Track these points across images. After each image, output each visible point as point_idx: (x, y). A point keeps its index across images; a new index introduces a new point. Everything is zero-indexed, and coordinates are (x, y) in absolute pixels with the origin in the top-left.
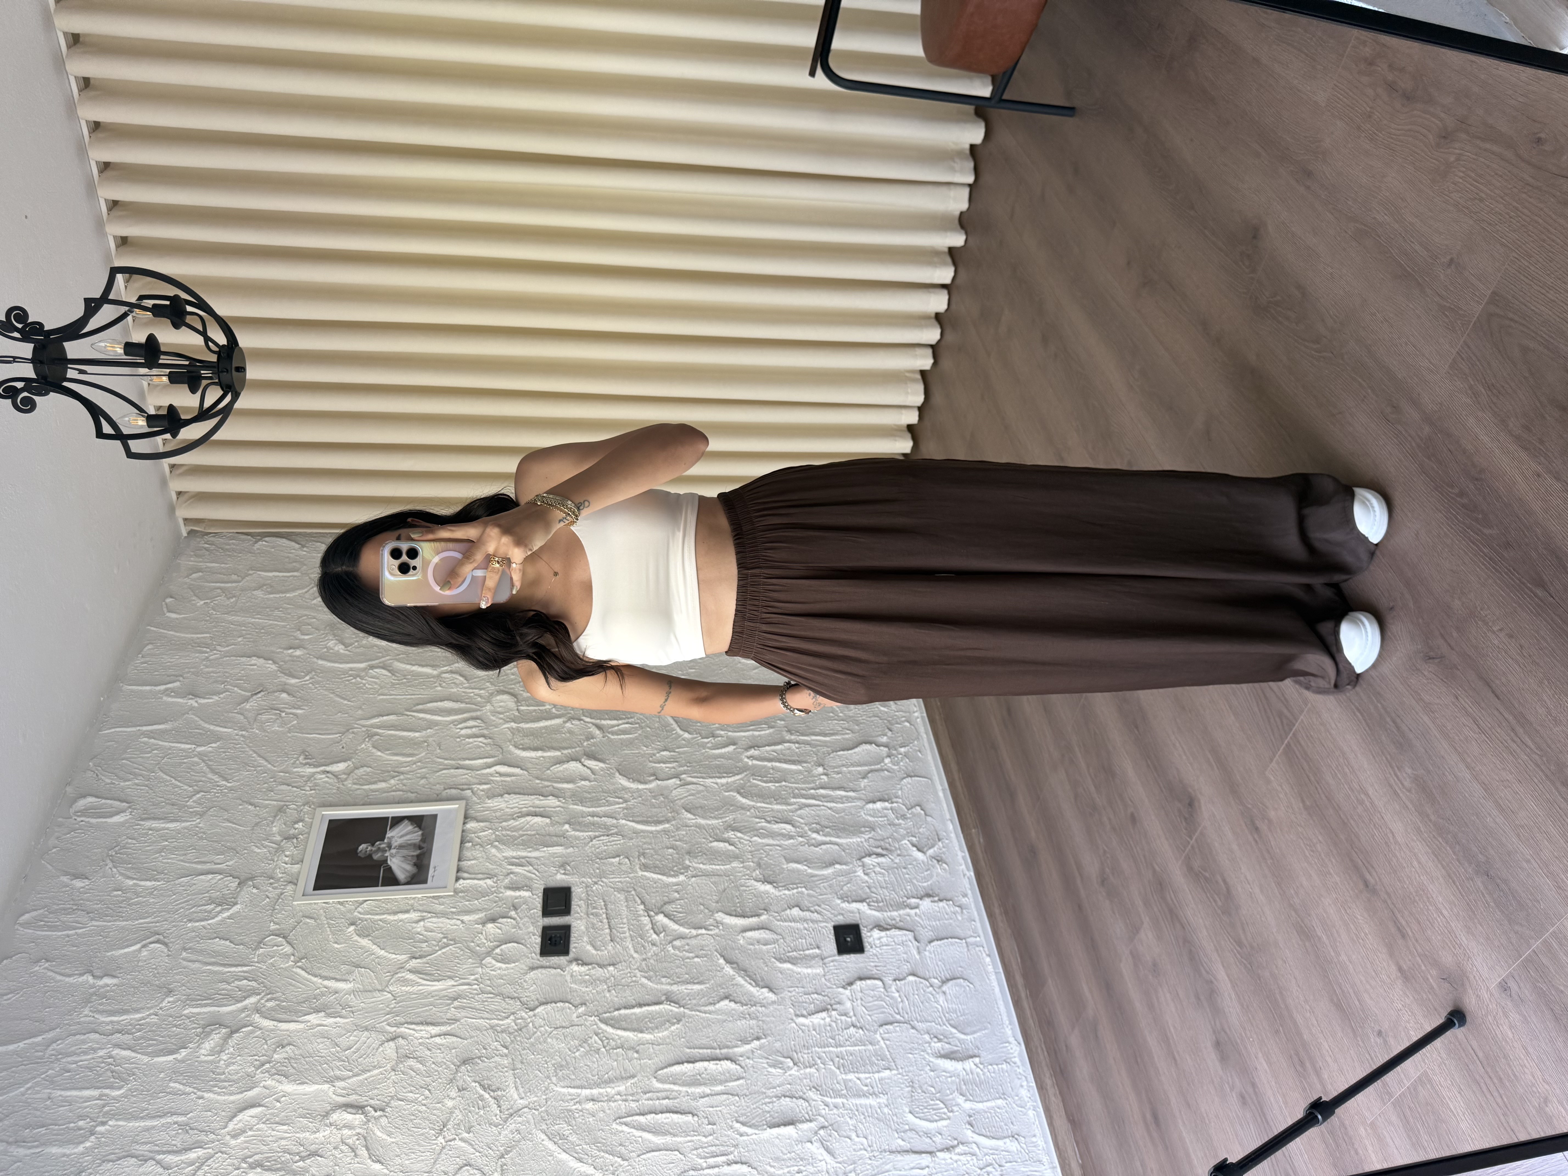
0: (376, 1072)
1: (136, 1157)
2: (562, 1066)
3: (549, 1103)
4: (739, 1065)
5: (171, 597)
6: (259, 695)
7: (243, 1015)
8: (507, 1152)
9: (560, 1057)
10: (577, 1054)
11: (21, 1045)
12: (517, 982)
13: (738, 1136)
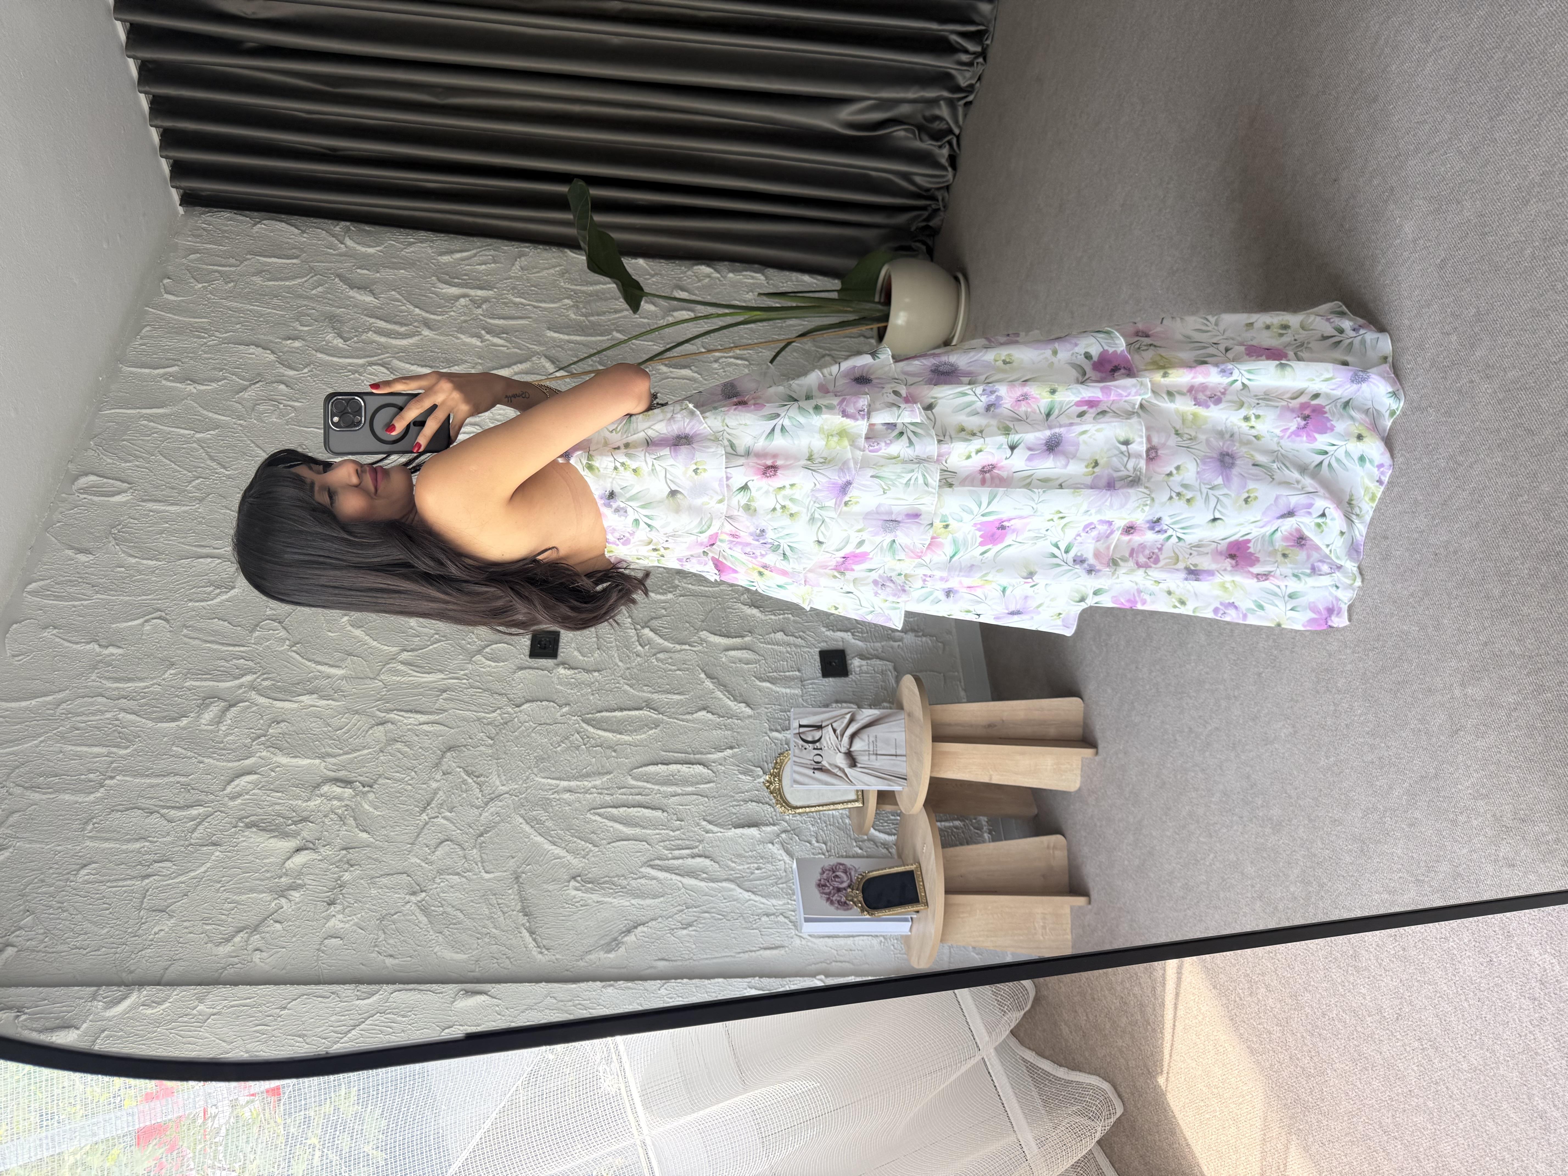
0: (366, 752)
1: (143, 810)
2: (542, 760)
3: (527, 791)
4: (711, 770)
5: (169, 278)
6: (257, 385)
7: (241, 691)
8: (487, 832)
9: (542, 750)
10: (558, 749)
11: (33, 702)
12: (505, 680)
13: (704, 833)
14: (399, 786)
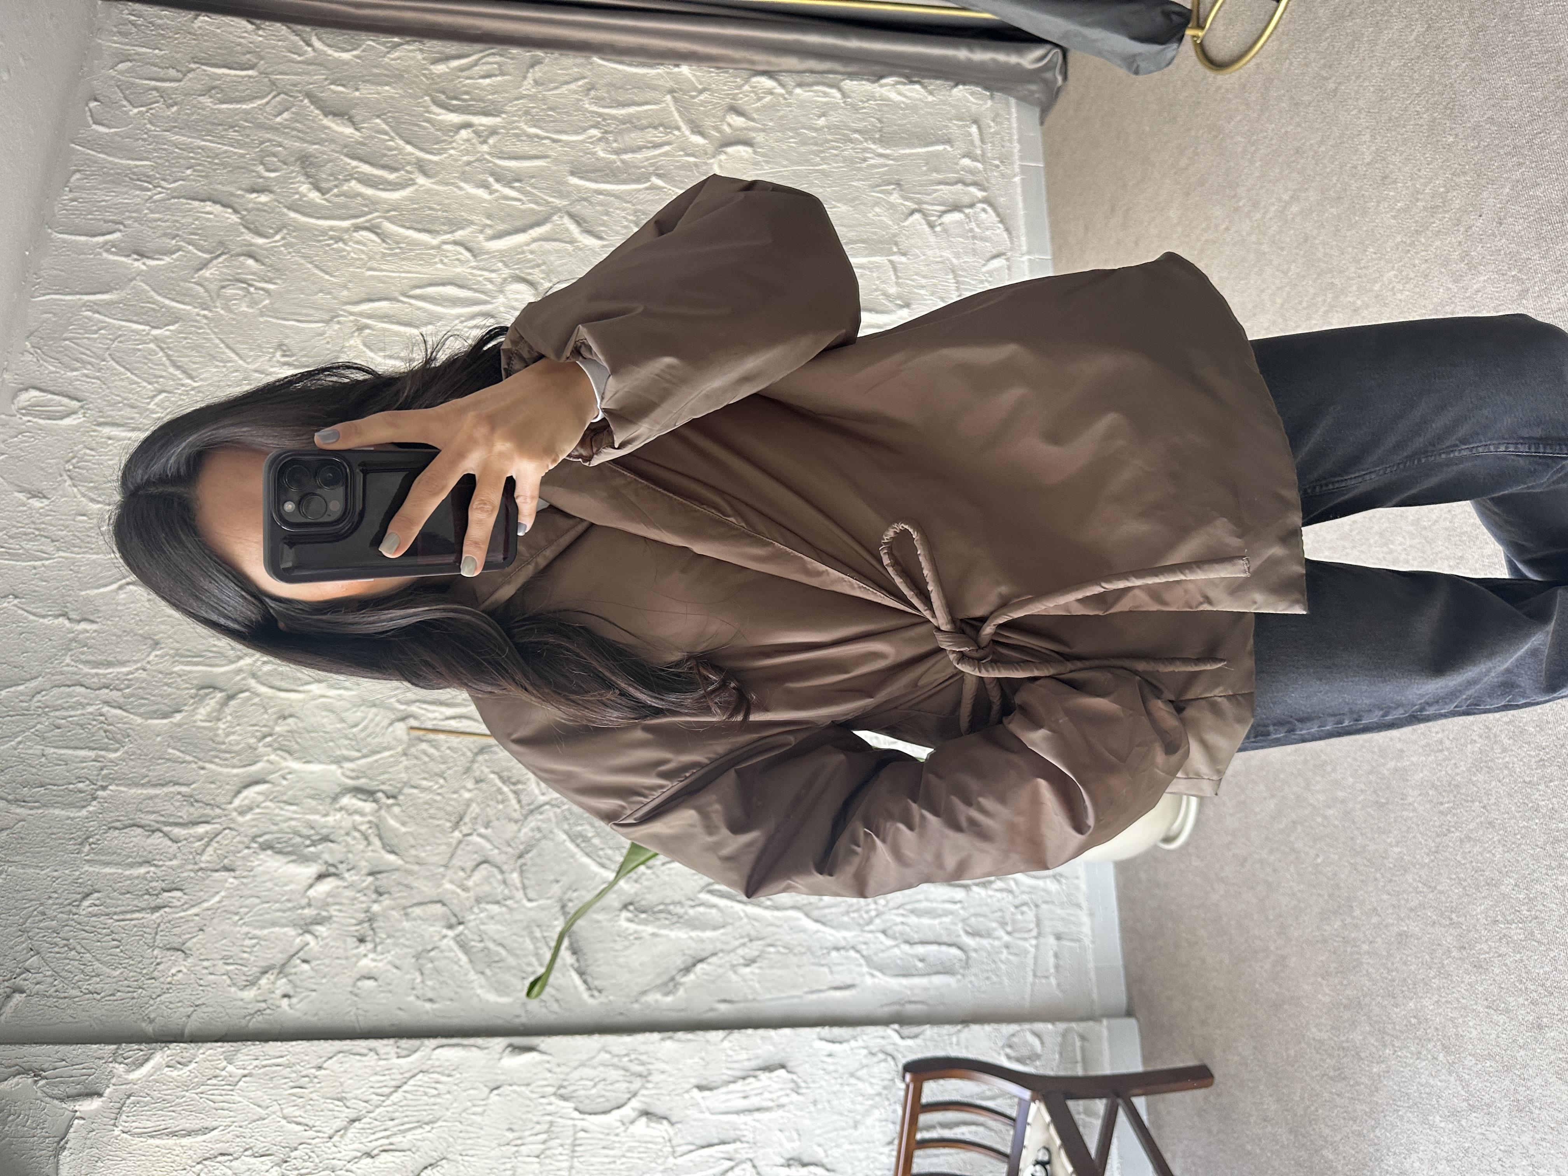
14: (426, 796)
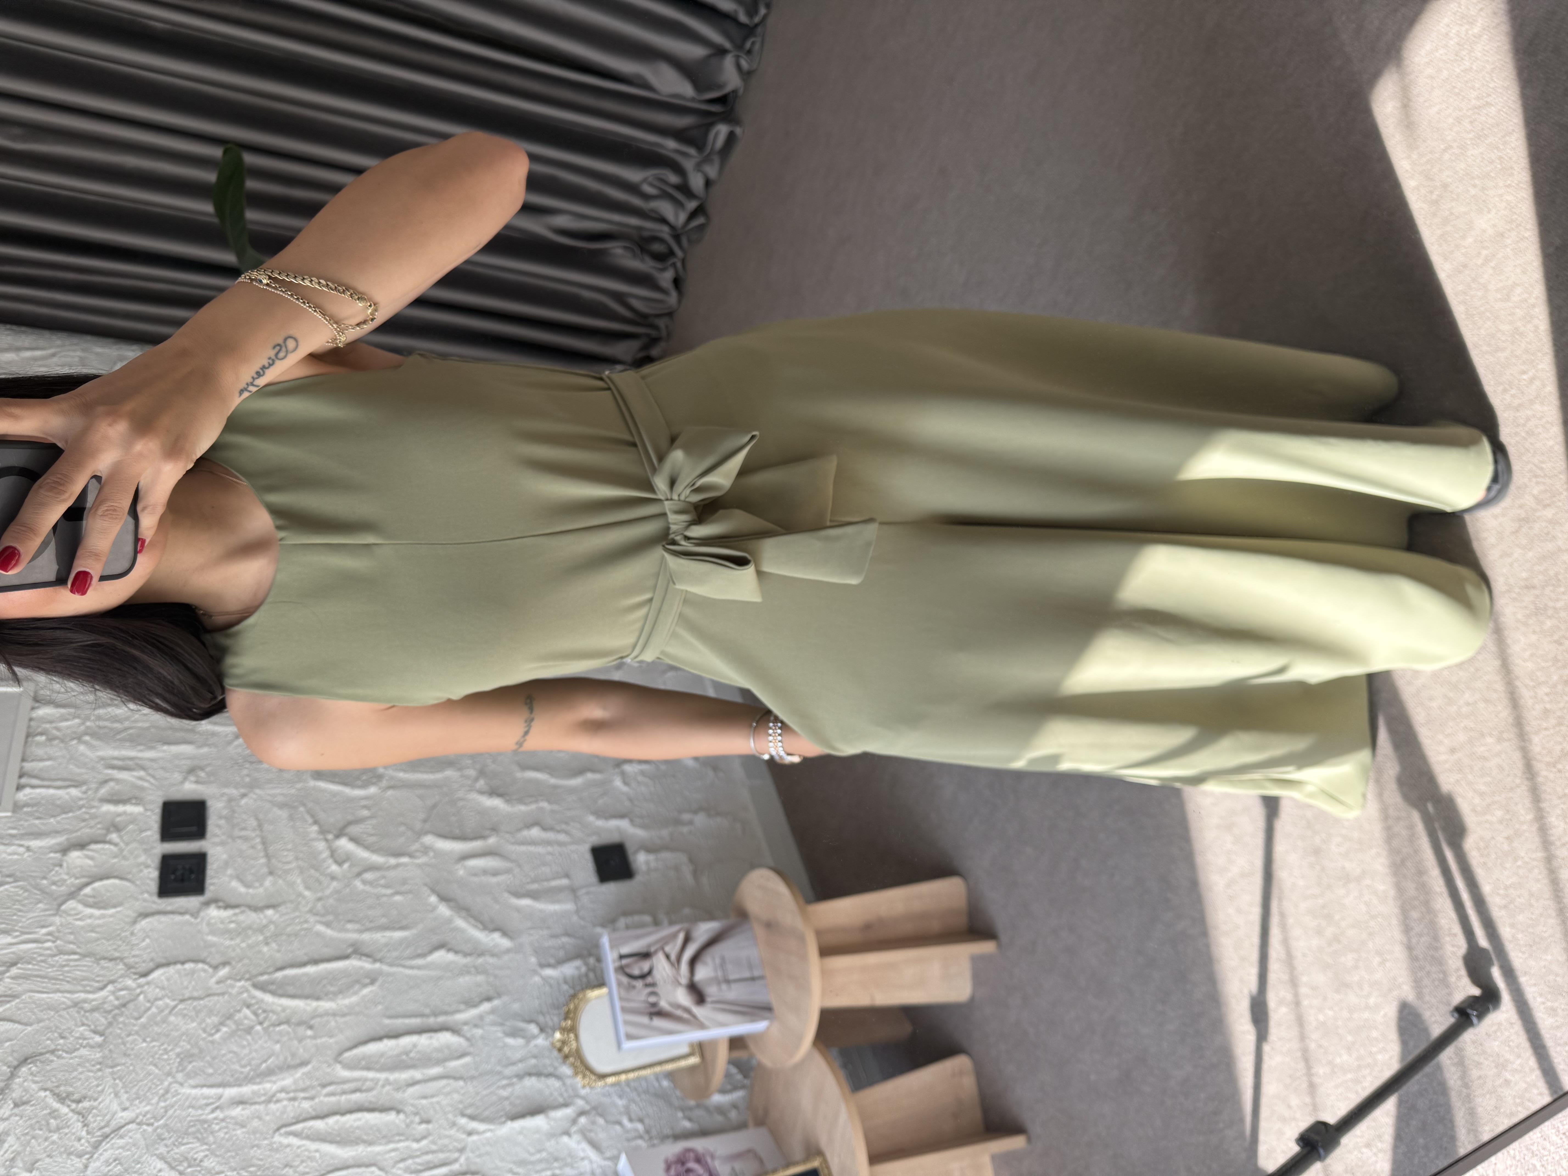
2: (192, 1055)
3: (170, 1112)
4: (464, 1036)
9: (189, 1042)
10: (217, 1036)
12: (119, 935)
13: (464, 1136)
